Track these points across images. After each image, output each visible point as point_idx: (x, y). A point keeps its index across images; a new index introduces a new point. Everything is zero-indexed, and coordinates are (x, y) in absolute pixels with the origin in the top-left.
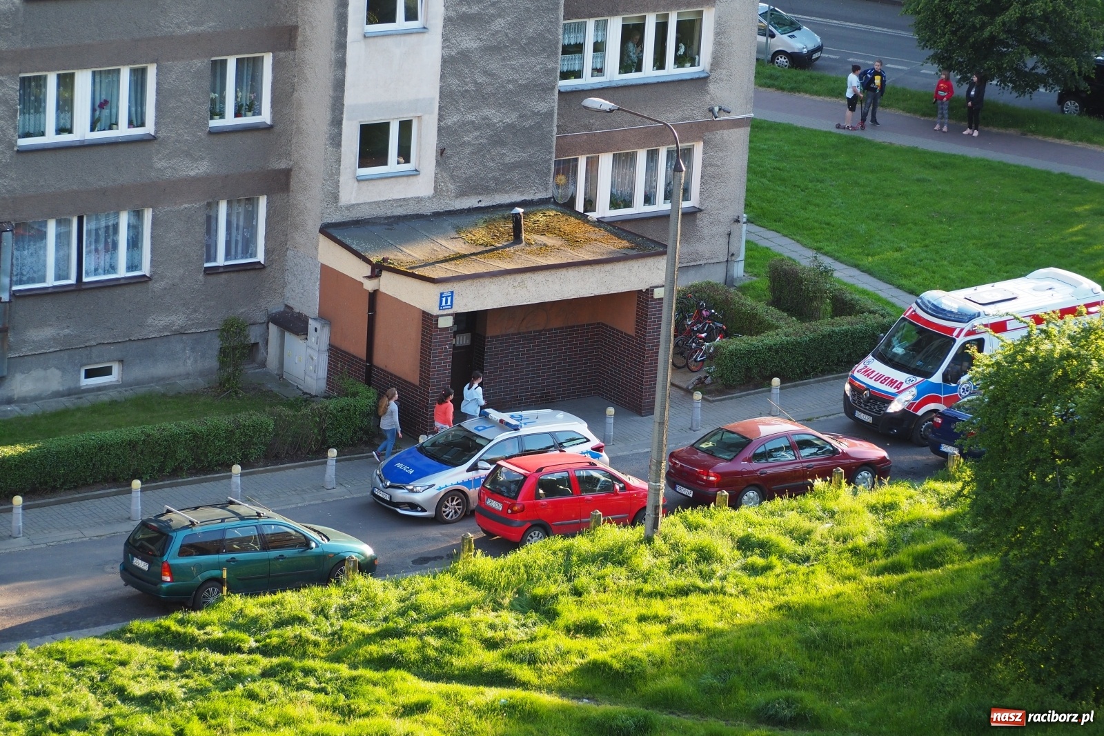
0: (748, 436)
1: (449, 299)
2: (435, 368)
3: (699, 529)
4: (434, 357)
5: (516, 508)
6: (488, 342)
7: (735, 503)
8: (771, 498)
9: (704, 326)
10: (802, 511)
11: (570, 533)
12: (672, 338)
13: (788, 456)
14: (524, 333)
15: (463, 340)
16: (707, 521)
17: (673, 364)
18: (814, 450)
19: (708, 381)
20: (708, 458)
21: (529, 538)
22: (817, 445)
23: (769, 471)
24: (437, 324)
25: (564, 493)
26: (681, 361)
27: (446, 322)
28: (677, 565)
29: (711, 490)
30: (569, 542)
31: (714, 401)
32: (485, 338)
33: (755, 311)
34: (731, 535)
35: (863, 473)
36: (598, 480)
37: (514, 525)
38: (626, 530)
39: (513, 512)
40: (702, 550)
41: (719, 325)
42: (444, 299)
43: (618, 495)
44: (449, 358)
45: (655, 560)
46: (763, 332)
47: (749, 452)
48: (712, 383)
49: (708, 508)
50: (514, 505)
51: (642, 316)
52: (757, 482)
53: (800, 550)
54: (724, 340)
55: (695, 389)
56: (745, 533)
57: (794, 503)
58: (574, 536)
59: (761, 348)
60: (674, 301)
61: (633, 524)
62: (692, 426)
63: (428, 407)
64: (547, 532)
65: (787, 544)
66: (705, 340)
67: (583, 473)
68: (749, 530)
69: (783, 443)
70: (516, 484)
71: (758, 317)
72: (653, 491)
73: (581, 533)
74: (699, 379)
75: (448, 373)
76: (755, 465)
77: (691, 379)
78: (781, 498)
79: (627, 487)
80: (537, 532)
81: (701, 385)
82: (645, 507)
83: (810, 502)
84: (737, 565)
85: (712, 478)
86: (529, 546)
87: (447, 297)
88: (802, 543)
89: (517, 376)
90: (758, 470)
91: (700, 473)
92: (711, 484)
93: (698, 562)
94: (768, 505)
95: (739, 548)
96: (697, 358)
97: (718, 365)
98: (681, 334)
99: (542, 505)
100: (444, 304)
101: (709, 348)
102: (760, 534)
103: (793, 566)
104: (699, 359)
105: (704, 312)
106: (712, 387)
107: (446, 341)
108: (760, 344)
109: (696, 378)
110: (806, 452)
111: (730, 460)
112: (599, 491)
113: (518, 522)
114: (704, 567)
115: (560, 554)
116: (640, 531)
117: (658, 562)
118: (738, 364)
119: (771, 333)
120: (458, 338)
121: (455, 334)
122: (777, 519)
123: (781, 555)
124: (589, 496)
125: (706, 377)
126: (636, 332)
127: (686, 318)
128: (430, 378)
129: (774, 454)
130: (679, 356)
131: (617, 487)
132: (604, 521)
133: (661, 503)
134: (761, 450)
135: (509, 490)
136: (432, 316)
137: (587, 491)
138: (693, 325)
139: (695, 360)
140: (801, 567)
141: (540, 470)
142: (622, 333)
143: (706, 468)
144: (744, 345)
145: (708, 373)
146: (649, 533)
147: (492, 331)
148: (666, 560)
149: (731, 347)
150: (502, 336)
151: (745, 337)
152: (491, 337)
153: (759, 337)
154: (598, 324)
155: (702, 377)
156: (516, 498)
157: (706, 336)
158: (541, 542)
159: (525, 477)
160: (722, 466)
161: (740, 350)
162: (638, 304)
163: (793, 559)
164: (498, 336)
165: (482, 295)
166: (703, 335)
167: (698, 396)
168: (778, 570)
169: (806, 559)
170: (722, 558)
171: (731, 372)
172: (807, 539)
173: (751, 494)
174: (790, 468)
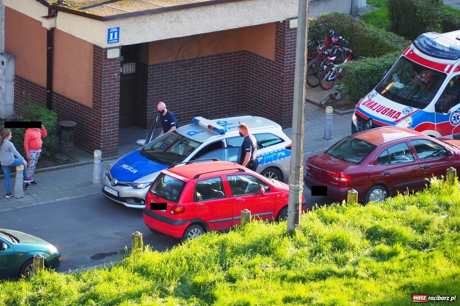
0: (373, 143)
1: (116, 34)
2: (106, 93)
3: (333, 223)
4: (104, 84)
5: (178, 209)
6: (150, 69)
7: (363, 200)
8: (394, 195)
9: (333, 51)
10: (421, 205)
11: (223, 229)
12: (306, 62)
13: (409, 159)
14: (180, 61)
15: (129, 68)
16: (340, 216)
17: (308, 83)
18: (430, 153)
19: (338, 97)
20: (339, 163)
21: (189, 234)
22: (432, 148)
23: (392, 172)
24: (106, 56)
25: (218, 195)
26: (314, 81)
27: (114, 54)
28: (315, 253)
29: (343, 190)
30: (223, 237)
31: (343, 114)
32: (147, 66)
33: (376, 37)
34: (361, 227)
36: (247, 183)
37: (177, 224)
38: (271, 225)
39: (175, 213)
40: (336, 240)
41: (346, 49)
42: (111, 34)
43: (263, 196)
44: (118, 84)
45: (296, 250)
46: (384, 54)
47: (374, 156)
48: (341, 99)
49: (341, 205)
50: (176, 206)
51: (280, 44)
52: (381, 182)
53: (420, 238)
54: (351, 62)
55: (327, 104)
56: (373, 225)
57: (414, 199)
58: (227, 232)
59: (382, 68)
60: (307, 30)
61: (277, 220)
62: (325, 135)
63: (101, 126)
64: (205, 229)
65: (409, 233)
66: (335, 62)
67: (234, 178)
68: (376, 222)
69: (403, 148)
70: (177, 189)
71: (379, 41)
72: (294, 192)
73: (233, 229)
74: (331, 96)
75: (117, 97)
76: (380, 167)
77: (322, 96)
78: (403, 194)
79: (271, 188)
80: (196, 230)
81: (332, 101)
82: (287, 206)
83: (428, 197)
84: (367, 252)
85: (343, 180)
86: (190, 241)
87: (114, 32)
88: (422, 232)
89: (176, 98)
90: (382, 171)
91: (332, 175)
92: (342, 184)
93: (333, 250)
94: (392, 201)
95: (368, 238)
96: (328, 78)
97: (346, 83)
98: (314, 58)
99: (200, 206)
100: (111, 38)
101: (338, 69)
102: (386, 225)
103: (414, 252)
104: (330, 79)
105: (333, 39)
106: (342, 102)
107: (114, 70)
108: (382, 64)
109: (328, 94)
110: (423, 155)
111: (359, 163)
112: (248, 193)
113: (179, 221)
114: (338, 255)
115: (216, 247)
116: (283, 226)
117: (299, 252)
118: (363, 82)
119: (391, 54)
120: (125, 67)
121: (122, 64)
122: (400, 213)
123: (405, 242)
124: (239, 198)
125: (336, 94)
126: (276, 57)
127: (317, 44)
128: (101, 102)
129: (396, 157)
130: (313, 77)
131: (263, 189)
132: (253, 218)
133: (300, 201)
134: (385, 154)
135: (171, 194)
136: (101, 49)
137: (238, 193)
138: (324, 50)
139: (327, 80)
140: (421, 252)
141: (197, 176)
142: (263, 58)
143: (338, 171)
144: (367, 66)
145: (338, 90)
146: (291, 227)
147: (153, 60)
148: (306, 250)
149: (357, 68)
150: (163, 64)
151: (368, 59)
152: (153, 66)
153: (380, 58)
154: (244, 51)
155: (333, 93)
156: (177, 200)
157: (336, 59)
158: (200, 238)
159: (185, 183)
160: (352, 169)
161: (365, 70)
162: (277, 34)
163: (415, 246)
164: (159, 65)
165: (144, 30)
166: (333, 58)
167: (329, 110)
168: (402, 256)
169: (426, 246)
170: (354, 247)
171: (357, 89)
172: (426, 229)
173: (377, 192)
174: (410, 168)
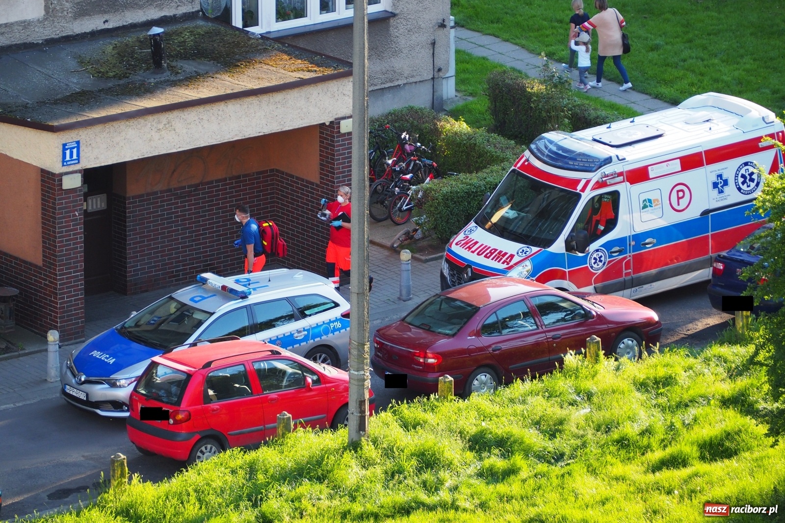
0: (474, 303)
1: (75, 151)
2: (62, 242)
3: (419, 427)
4: (59, 228)
5: (180, 417)
6: (129, 203)
7: (463, 391)
8: (508, 382)
9: (408, 165)
10: (550, 395)
11: (251, 444)
12: (367, 183)
13: (528, 325)
14: (176, 189)
15: (98, 203)
16: (429, 417)
17: (371, 215)
18: (560, 315)
19: (419, 235)
20: (424, 335)
21: (199, 454)
22: (564, 308)
23: (504, 346)
24: (61, 185)
25: (241, 392)
26: (380, 211)
27: (72, 182)
28: (393, 476)
29: (431, 376)
30: (252, 456)
31: (427, 261)
32: (125, 198)
33: (472, 141)
34: (460, 433)
35: (625, 340)
36: (284, 373)
37: (179, 439)
38: (324, 435)
39: (176, 422)
40: (423, 454)
41: (428, 162)
42: (68, 152)
43: (310, 390)
44: (80, 229)
45: (364, 472)
46: (485, 167)
47: (476, 323)
48: (423, 238)
49: (428, 399)
50: (177, 412)
51: (327, 158)
52: (488, 362)
53: (551, 446)
54: (436, 181)
55: (402, 247)
56: (479, 428)
57: (537, 385)
58: (256, 447)
59: (483, 188)
60: (367, 135)
61: (334, 427)
62: (401, 295)
63: (56, 294)
64: (223, 447)
65: (534, 439)
66: (411, 182)
67: (264, 365)
68: (483, 424)
69: (521, 309)
70: (178, 386)
71: (477, 148)
72: (356, 383)
73: (266, 443)
74: (407, 233)
75: (80, 247)
76: (486, 340)
77: (394, 235)
78: (523, 380)
79: (321, 379)
80: (209, 446)
81: (409, 241)
82: (347, 404)
83: (559, 382)
84: (471, 470)
85: (431, 361)
86: (199, 464)
87: (71, 149)
88: (553, 436)
89: (171, 245)
90: (490, 346)
91: (414, 354)
92: (429, 368)
93: (419, 470)
94: (507, 392)
95: (471, 449)
96: (401, 206)
97: (430, 214)
98: (380, 177)
99: (213, 410)
100: (68, 158)
101: (417, 192)
102: (498, 428)
103: (542, 467)
104: (404, 208)
105: (407, 147)
106: (424, 243)
107: (74, 206)
108: (482, 183)
109: (402, 232)
110: (550, 319)
111: (453, 335)
112: (286, 386)
113: (183, 435)
114: (427, 476)
115: (241, 473)
116: (342, 435)
117: (368, 473)
118: (456, 211)
119: (495, 168)
120: (90, 202)
121: (86, 196)
122: (519, 408)
123: (527, 452)
124: (273, 394)
125: (416, 230)
126: (321, 178)
127: (384, 156)
128: (56, 256)
129: (510, 324)
130: (379, 206)
131: (309, 380)
132: (296, 426)
133: (367, 396)
134: (492, 319)
135: (169, 393)
136: (53, 174)
137: (270, 387)
138: (395, 163)
139: (400, 209)
140: (553, 467)
141: (208, 364)
142: (302, 180)
143: (424, 349)
144: (461, 186)
145: (418, 224)
146: (355, 438)
147: (133, 189)
148: (379, 470)
149: (445, 190)
150: (148, 194)
151: (462, 176)
152: (133, 197)
153: (480, 174)
154: (272, 170)
155: (411, 230)
156: (178, 403)
157: (412, 178)
158: (215, 459)
159: (189, 375)
160: (443, 344)
161: (457, 192)
162: (321, 142)
163: (541, 457)
164: (142, 196)
165: (118, 144)
166: (408, 176)
167: (406, 255)
168: (524, 474)
169: (559, 457)
170: (451, 463)
171: (447, 222)
172: (560, 431)
173: (483, 378)
174: (532, 340)
